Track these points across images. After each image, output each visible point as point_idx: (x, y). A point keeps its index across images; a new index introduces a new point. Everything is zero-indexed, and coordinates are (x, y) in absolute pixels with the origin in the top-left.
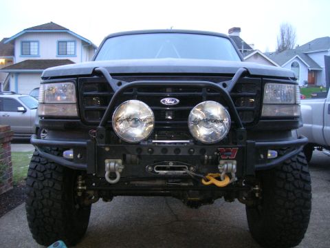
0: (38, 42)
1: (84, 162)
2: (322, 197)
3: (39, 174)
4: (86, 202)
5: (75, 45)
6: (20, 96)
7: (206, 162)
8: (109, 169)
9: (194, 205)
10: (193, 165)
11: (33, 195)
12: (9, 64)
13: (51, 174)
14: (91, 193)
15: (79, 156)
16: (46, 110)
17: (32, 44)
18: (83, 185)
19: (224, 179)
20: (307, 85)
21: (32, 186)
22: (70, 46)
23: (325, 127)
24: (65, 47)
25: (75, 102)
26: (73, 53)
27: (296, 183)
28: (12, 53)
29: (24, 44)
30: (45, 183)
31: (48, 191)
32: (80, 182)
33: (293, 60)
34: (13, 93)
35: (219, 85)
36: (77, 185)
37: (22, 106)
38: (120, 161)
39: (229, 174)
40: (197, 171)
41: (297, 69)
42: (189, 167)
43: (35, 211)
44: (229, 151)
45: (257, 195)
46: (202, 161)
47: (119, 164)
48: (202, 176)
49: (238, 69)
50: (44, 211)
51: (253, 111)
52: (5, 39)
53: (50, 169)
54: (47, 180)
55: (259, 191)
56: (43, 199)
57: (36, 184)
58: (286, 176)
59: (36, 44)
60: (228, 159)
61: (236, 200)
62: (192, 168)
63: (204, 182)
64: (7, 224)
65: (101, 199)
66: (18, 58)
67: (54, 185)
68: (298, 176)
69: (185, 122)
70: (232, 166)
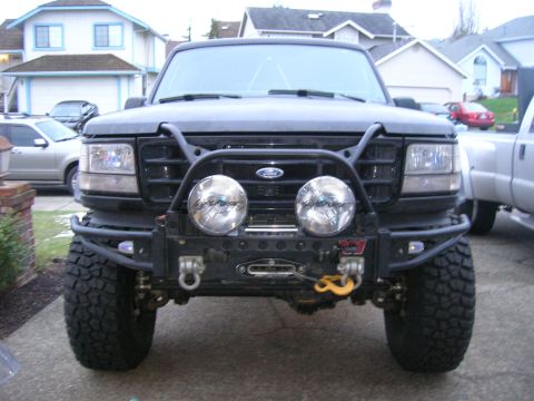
0: (61, 25)
1: (148, 261)
2: (502, 289)
3: (84, 271)
4: (150, 305)
5: (123, 31)
6: (36, 120)
7: (321, 259)
8: (185, 270)
9: (307, 309)
10: (304, 263)
11: (76, 300)
12: (15, 63)
13: (101, 270)
14: (157, 292)
15: (141, 251)
16: (92, 181)
17: (51, 29)
18: (146, 283)
19: (346, 283)
20: (498, 94)
21: (74, 287)
22: (115, 32)
23: (514, 180)
24: (105, 34)
25: (133, 172)
26: (118, 44)
27: (452, 283)
28: (20, 44)
29: (39, 29)
30: (92, 283)
31: (96, 294)
32: (142, 279)
33: (477, 53)
34: (26, 116)
35: (339, 155)
36: (138, 283)
37: (41, 137)
38: (200, 259)
39: (353, 277)
40: (308, 273)
41: (483, 67)
42: (297, 267)
43: (79, 323)
44: (354, 245)
45: (398, 297)
46: (316, 259)
47: (199, 264)
48: (315, 279)
49: (368, 125)
50: (92, 322)
51: (389, 185)
52: (8, 22)
53: (98, 263)
54: (94, 279)
55: (401, 291)
56: (90, 305)
57: (78, 285)
58: (439, 273)
59: (59, 29)
60: (352, 255)
61: (368, 302)
62: (301, 268)
63: (318, 288)
64: (34, 335)
65: (171, 302)
66: (30, 54)
67: (104, 286)
68: (455, 273)
69: (291, 202)
70: (358, 266)
